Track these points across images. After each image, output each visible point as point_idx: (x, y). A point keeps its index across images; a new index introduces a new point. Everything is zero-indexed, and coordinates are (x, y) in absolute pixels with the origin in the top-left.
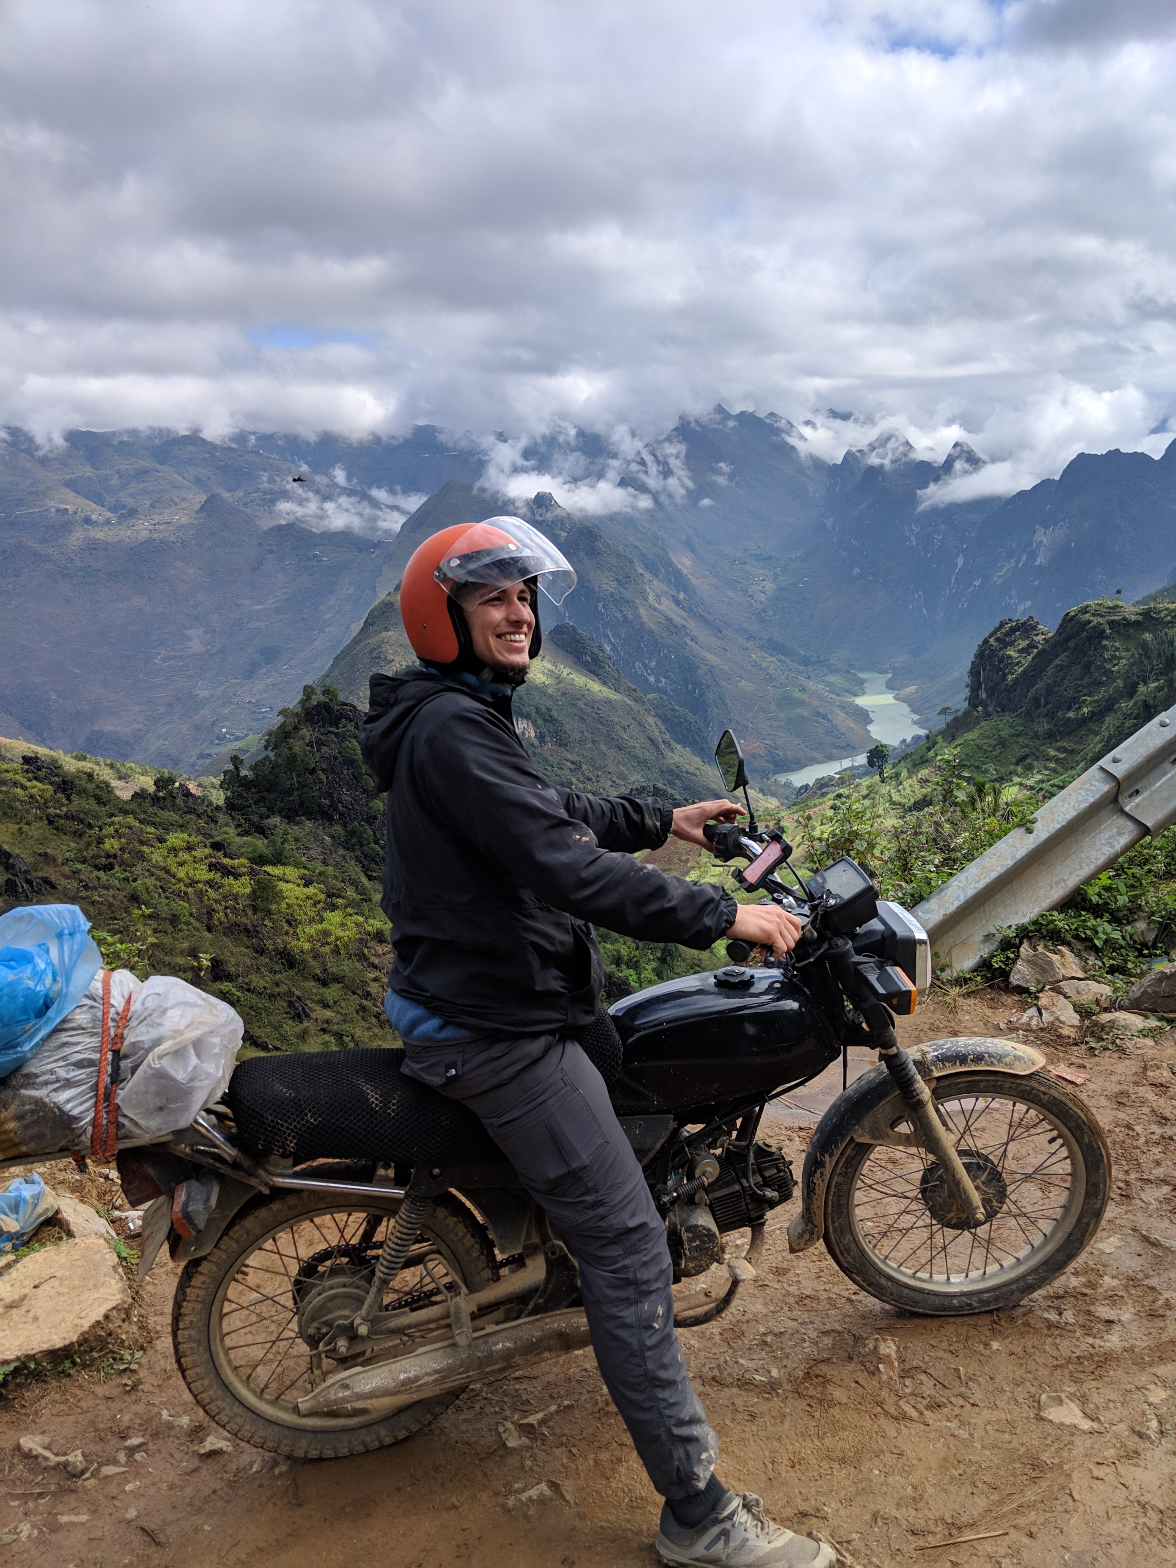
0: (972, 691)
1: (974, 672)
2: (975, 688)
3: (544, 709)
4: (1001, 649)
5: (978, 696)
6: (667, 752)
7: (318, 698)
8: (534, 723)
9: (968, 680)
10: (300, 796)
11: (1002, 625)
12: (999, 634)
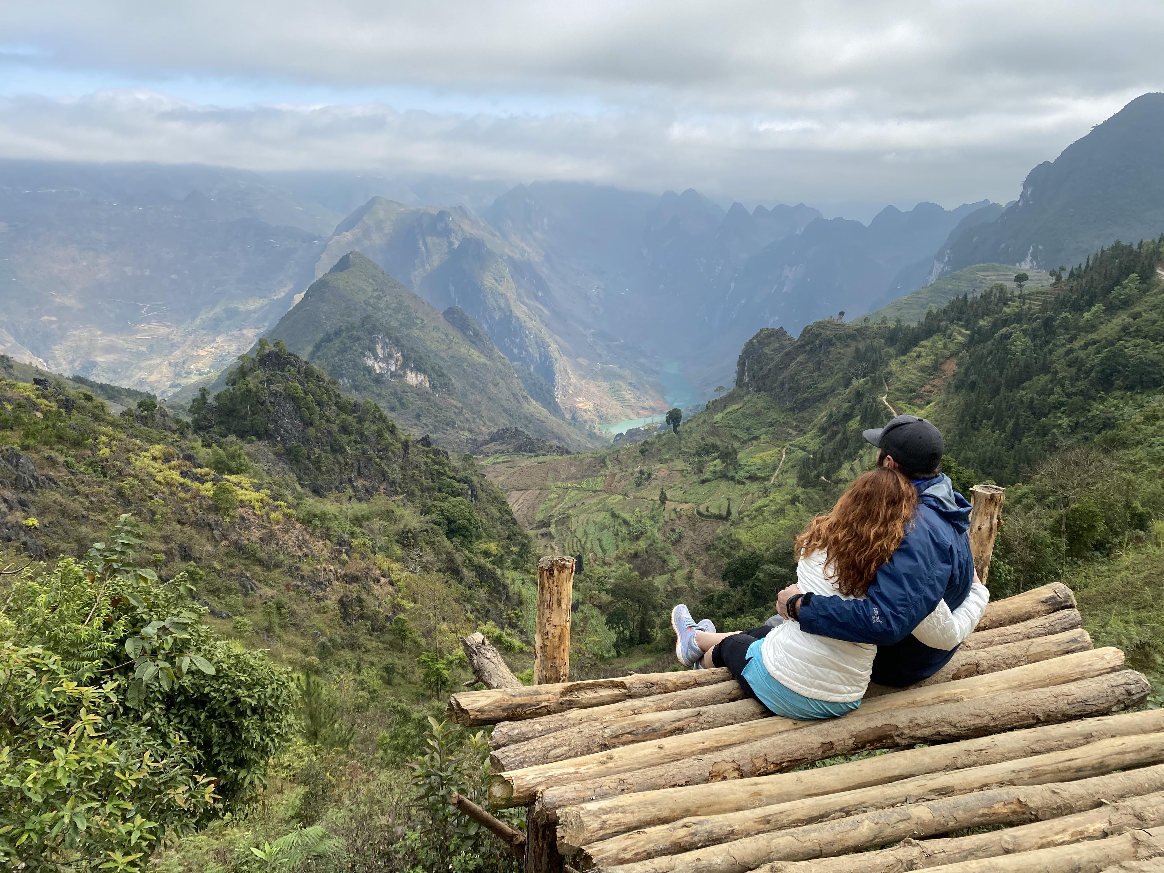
0: (738, 376)
1: (741, 363)
2: (741, 374)
3: (437, 368)
4: (761, 348)
5: (743, 380)
6: (525, 405)
7: (270, 348)
8: (429, 376)
9: (736, 368)
10: (251, 421)
11: (761, 331)
12: (759, 338)
